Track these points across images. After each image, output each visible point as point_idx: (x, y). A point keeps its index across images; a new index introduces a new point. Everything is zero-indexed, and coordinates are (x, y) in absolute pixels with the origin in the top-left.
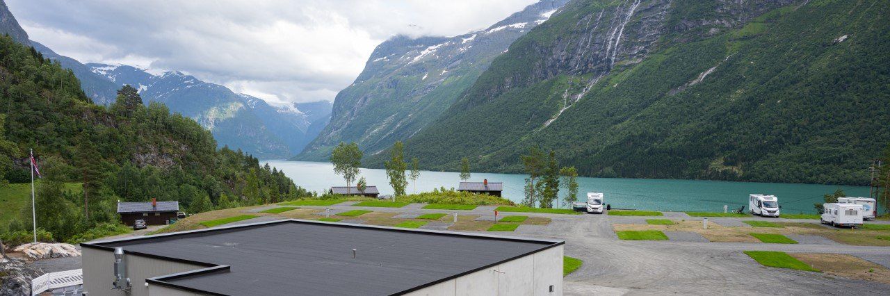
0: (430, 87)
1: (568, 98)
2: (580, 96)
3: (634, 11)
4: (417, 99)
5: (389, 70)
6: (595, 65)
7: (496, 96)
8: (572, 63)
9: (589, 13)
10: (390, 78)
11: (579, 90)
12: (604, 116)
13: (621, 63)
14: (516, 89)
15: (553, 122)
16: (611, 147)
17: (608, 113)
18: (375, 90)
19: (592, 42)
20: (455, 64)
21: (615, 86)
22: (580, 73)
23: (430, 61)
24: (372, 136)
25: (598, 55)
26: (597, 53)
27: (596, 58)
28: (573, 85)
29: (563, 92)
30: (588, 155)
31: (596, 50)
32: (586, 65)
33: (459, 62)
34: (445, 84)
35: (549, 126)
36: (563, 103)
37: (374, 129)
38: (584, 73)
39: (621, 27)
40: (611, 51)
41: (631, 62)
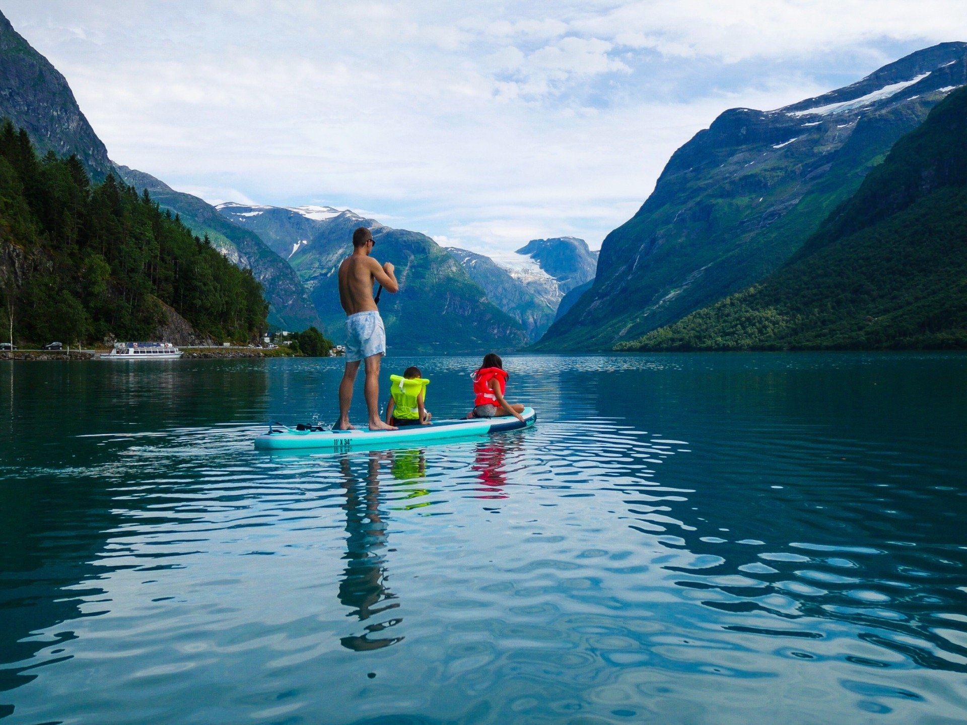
0: (772, 215)
4: (747, 237)
5: (696, 190)
7: (901, 207)
10: (699, 203)
14: (944, 189)
18: (671, 226)
20: (819, 171)
23: (772, 170)
24: (663, 307)
33: (827, 167)
34: (800, 208)
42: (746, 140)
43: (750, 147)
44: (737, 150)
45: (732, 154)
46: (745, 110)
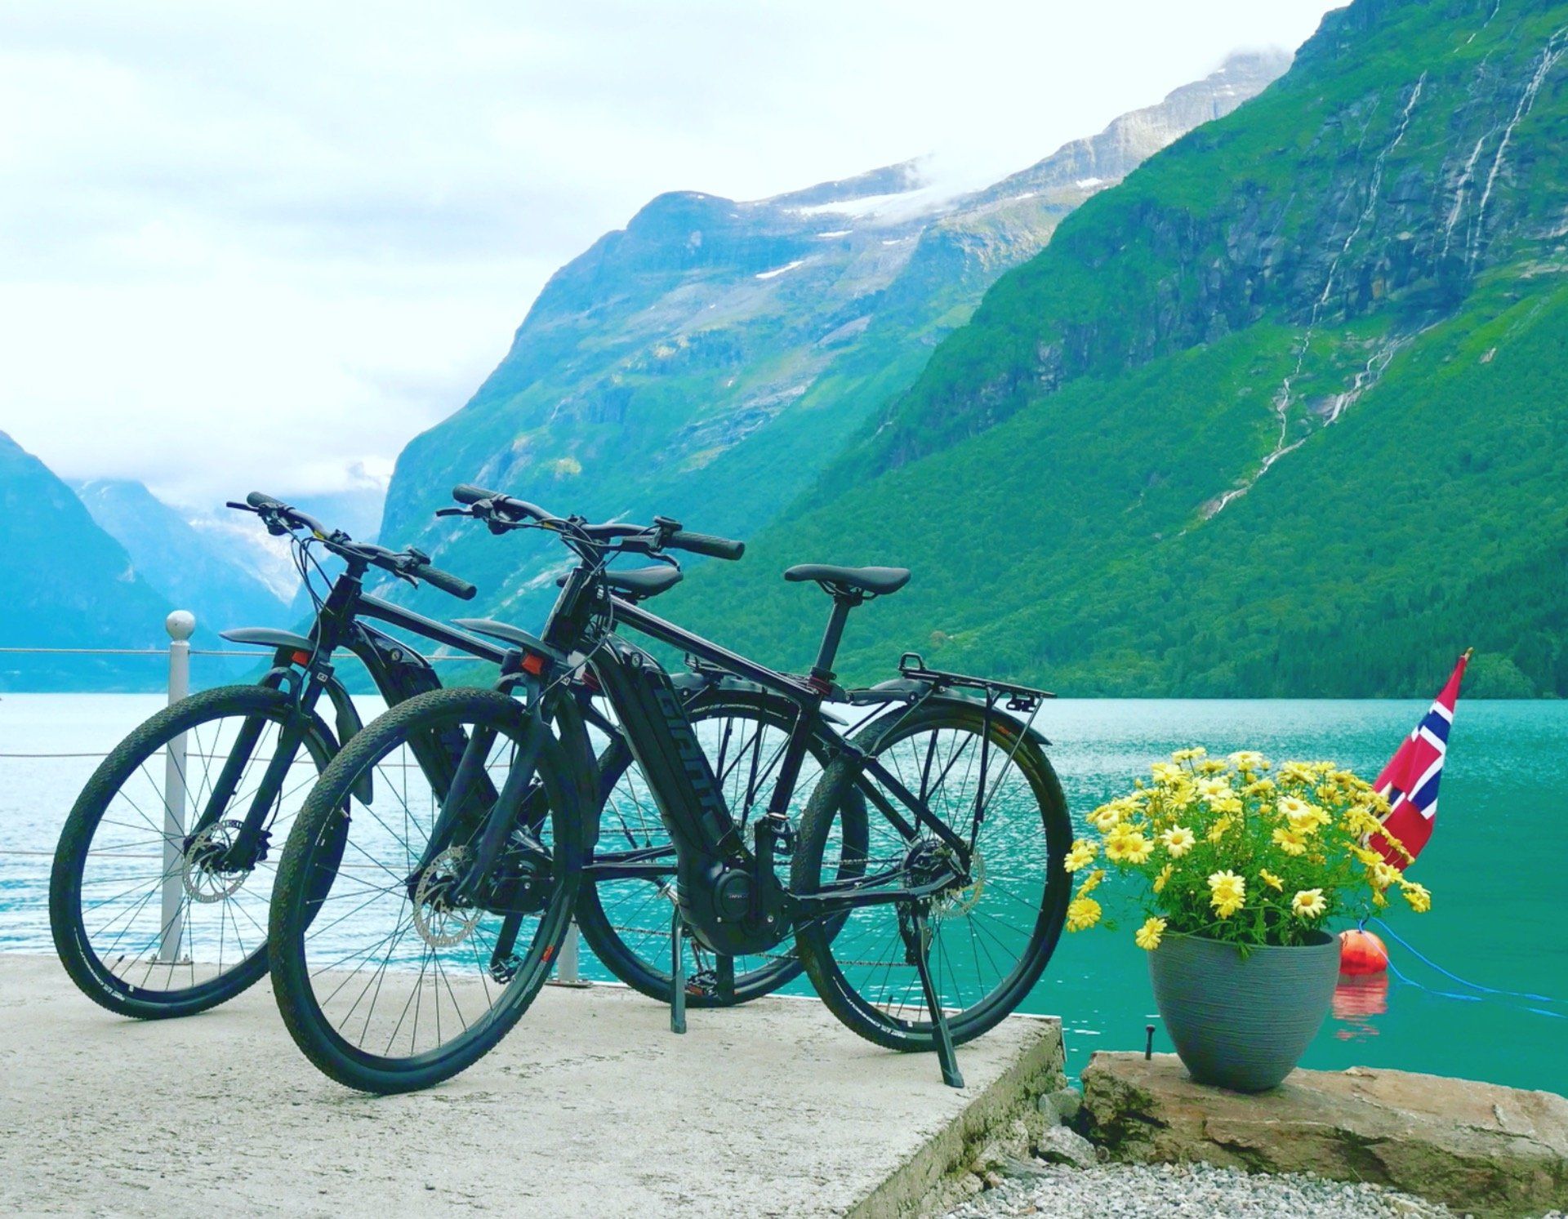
0: (752, 415)
1: (1291, 412)
2: (1339, 403)
3: (1548, 77)
4: (701, 460)
5: (597, 356)
6: (1399, 284)
7: (1002, 415)
8: (1306, 279)
9: (1369, 90)
10: (602, 385)
11: (1337, 380)
12: (1449, 470)
13: (1507, 272)
14: (1080, 383)
15: (1238, 500)
16: (1491, 581)
17: (1466, 459)
18: (544, 429)
19: (1383, 195)
20: (846, 330)
21: (1487, 358)
22: (1340, 315)
23: (752, 322)
24: (525, 601)
25: (1409, 244)
26: (1405, 236)
27: (1404, 257)
28: (1311, 362)
29: (1275, 389)
30: (1392, 615)
31: (1399, 226)
32: (1364, 288)
33: (862, 324)
34: (808, 403)
35: (1220, 517)
36: (1273, 431)
37: (535, 573)
38: (1354, 312)
39: (1502, 137)
40: (1460, 230)
41: (1545, 268)
42: (701, 257)
43: (708, 271)
44: (682, 277)
45: (671, 287)
46: (700, 197)
